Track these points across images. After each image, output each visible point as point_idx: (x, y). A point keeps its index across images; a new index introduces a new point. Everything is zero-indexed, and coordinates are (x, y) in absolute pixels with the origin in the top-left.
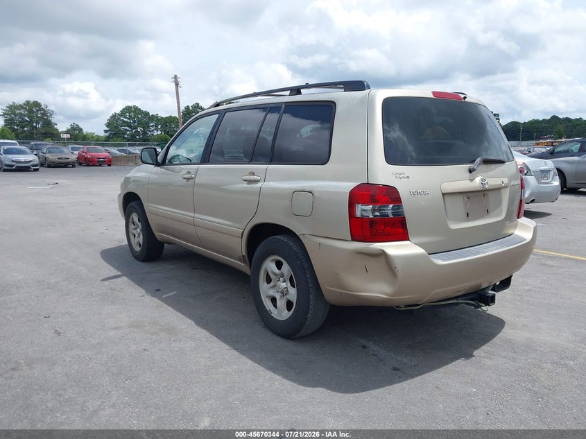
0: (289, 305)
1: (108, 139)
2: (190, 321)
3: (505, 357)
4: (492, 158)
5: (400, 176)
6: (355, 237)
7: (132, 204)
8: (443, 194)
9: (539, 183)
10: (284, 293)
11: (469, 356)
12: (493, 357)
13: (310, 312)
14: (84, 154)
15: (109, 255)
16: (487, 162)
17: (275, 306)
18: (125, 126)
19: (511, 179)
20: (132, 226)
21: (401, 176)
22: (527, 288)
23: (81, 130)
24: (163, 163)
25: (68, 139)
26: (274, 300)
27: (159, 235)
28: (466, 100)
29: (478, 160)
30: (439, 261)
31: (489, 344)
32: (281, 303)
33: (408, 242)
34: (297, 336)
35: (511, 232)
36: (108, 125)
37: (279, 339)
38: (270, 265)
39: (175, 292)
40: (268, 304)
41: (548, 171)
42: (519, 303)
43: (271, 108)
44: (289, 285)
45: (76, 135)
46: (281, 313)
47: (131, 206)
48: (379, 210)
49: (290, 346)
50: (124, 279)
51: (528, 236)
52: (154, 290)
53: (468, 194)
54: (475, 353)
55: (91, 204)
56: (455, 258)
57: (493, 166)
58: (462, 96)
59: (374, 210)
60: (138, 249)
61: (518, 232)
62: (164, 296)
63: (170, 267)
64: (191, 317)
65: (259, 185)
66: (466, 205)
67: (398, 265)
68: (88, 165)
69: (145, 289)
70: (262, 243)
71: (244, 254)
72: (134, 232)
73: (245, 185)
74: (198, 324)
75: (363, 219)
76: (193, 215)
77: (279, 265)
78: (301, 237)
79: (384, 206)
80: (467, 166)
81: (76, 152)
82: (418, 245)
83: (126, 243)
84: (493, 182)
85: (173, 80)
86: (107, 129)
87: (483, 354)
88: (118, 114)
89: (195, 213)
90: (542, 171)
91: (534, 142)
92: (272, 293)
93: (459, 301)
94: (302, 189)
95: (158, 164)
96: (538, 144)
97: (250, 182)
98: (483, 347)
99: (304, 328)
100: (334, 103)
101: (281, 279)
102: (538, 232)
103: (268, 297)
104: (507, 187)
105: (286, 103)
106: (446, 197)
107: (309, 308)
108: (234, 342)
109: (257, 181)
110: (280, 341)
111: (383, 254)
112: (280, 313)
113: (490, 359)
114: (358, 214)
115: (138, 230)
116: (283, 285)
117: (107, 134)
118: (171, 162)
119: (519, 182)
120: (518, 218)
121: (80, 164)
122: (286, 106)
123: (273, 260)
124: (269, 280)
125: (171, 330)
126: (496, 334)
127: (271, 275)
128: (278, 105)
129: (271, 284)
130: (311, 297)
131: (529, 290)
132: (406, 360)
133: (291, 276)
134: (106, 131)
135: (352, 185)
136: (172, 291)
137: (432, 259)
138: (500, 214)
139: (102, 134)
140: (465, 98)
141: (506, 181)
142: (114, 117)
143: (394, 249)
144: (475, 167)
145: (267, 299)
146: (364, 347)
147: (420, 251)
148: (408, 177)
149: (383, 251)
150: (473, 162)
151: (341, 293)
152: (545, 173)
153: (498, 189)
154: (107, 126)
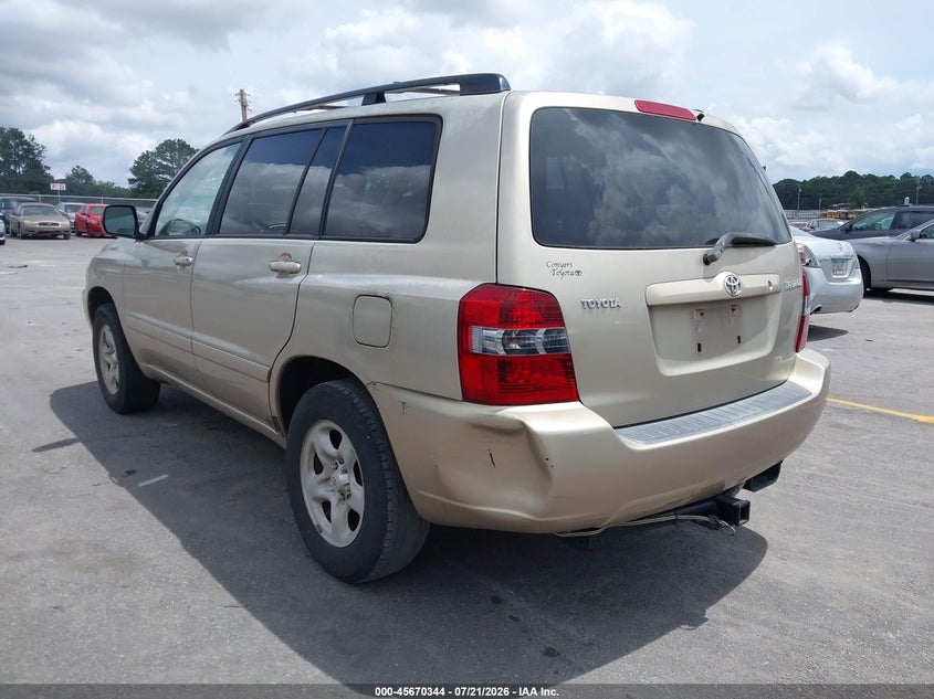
0: (353, 518)
1: (136, 193)
2: (173, 541)
3: (764, 623)
4: (749, 235)
5: (561, 270)
6: (470, 396)
7: (102, 308)
8: (651, 308)
9: (830, 279)
10: (345, 495)
11: (696, 620)
12: (742, 622)
13: (388, 536)
14: (84, 217)
15: (65, 402)
16: (740, 243)
17: (329, 519)
18: (163, 173)
19: (784, 274)
20: (104, 349)
21: (564, 270)
22: (808, 472)
23: (89, 177)
24: (151, 233)
25: (62, 192)
26: (326, 505)
27: (146, 367)
28: (703, 121)
29: (723, 240)
30: (638, 443)
31: (735, 592)
32: (338, 512)
33: (575, 405)
34: (365, 580)
35: (782, 377)
36: (135, 170)
37: (333, 583)
38: (319, 439)
39: (166, 476)
40: (316, 514)
41: (843, 260)
42: (794, 503)
43: (328, 129)
44: (354, 479)
45: (80, 185)
46: (338, 534)
47: (101, 313)
48: (518, 339)
49: (352, 598)
50: (79, 447)
51: (814, 386)
52: (123, 472)
53: (701, 308)
54: (710, 612)
55: (70, 304)
56: (672, 435)
57: (752, 252)
58: (696, 114)
59: (506, 340)
60: (113, 390)
61: (796, 378)
62: (141, 484)
63: (169, 425)
64: (175, 530)
65: (297, 280)
66: (697, 329)
67: (552, 454)
68: (93, 237)
69: (108, 468)
70: (305, 395)
71: (275, 413)
72: (108, 359)
73: (274, 279)
74: (186, 545)
75: (485, 359)
76: (189, 333)
77: (336, 440)
78: (370, 389)
79: (530, 332)
80: (700, 252)
81: (73, 215)
82: (597, 410)
83: (95, 378)
84: (751, 283)
85: (238, 97)
86: (133, 177)
87: (723, 617)
88: (152, 153)
89: (193, 329)
90: (834, 260)
91: (819, 212)
92: (323, 492)
93: (680, 517)
94: (371, 291)
95: (139, 237)
96: (825, 216)
97: (283, 273)
98: (725, 600)
99: (377, 566)
100: (439, 118)
101: (340, 466)
102: (833, 375)
103: (316, 499)
104: (778, 292)
105: (354, 118)
106: (658, 315)
107: (385, 530)
108: (243, 589)
109: (295, 272)
110: (335, 589)
111: (521, 431)
112: (336, 531)
113: (737, 626)
114: (476, 348)
115: (114, 356)
116: (342, 478)
117: (135, 185)
118: (165, 233)
119: (801, 283)
120: (797, 351)
121: (79, 234)
122: (354, 125)
123: (325, 429)
124: (318, 468)
125: (125, 563)
126: (750, 572)
127: (322, 459)
128: (339, 124)
129: (323, 475)
130: (390, 507)
131: (810, 476)
132: (573, 631)
133: (356, 464)
134: (131, 181)
135: (467, 286)
136: (157, 474)
137: (623, 439)
138: (761, 346)
139: (127, 186)
140: (701, 117)
141: (775, 279)
142: (145, 157)
143: (546, 419)
144: (717, 253)
145: (314, 504)
146: (496, 600)
147: (598, 423)
148: (578, 272)
149: (523, 423)
150: (712, 242)
151: (444, 504)
152: (837, 263)
153: (759, 297)
154: (134, 173)
